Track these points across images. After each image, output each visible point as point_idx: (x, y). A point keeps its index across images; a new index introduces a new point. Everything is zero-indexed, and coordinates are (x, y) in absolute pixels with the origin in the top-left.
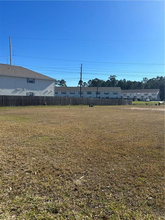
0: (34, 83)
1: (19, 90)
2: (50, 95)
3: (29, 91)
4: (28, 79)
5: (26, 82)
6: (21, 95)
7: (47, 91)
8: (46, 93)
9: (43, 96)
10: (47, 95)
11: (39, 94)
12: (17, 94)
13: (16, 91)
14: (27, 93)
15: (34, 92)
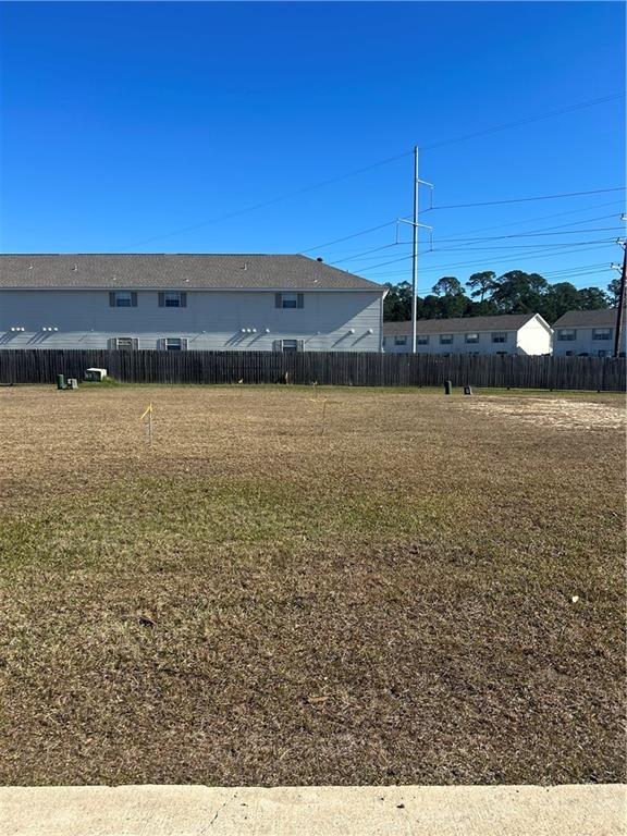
0: (302, 307)
1: (248, 334)
2: (361, 348)
3: (280, 337)
4: (278, 295)
5: (274, 305)
6: (255, 348)
7: (350, 332)
8: (345, 340)
9: (333, 350)
10: (347, 347)
11: (318, 345)
12: (243, 347)
13: (240, 336)
14: (274, 343)
15: (299, 338)
